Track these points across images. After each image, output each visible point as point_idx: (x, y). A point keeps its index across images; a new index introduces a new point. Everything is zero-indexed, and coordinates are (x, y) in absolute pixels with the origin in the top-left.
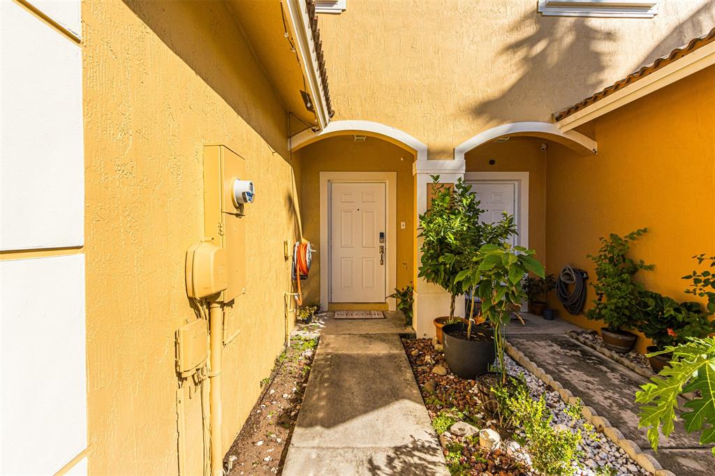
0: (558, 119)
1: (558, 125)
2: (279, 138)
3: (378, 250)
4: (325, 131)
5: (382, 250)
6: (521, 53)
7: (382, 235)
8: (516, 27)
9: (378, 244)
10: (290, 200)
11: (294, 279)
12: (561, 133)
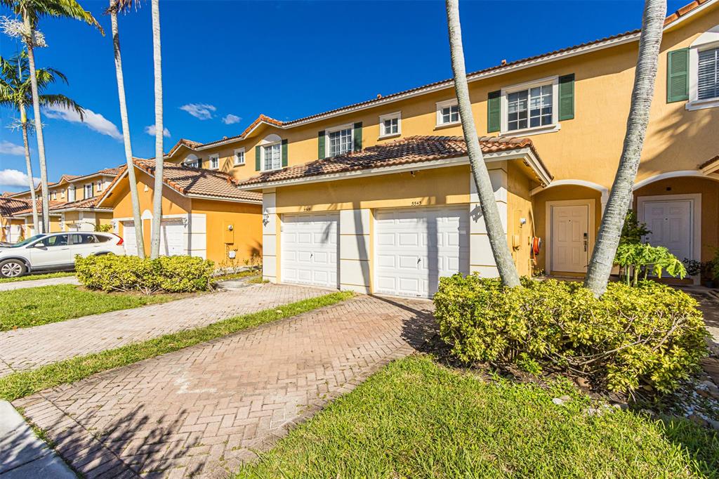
0: (701, 168)
1: (701, 171)
2: (523, 191)
3: (583, 243)
4: (549, 186)
5: (586, 243)
6: (669, 133)
7: (585, 235)
8: (665, 119)
9: (582, 240)
10: (530, 213)
11: (532, 252)
12: (705, 175)
